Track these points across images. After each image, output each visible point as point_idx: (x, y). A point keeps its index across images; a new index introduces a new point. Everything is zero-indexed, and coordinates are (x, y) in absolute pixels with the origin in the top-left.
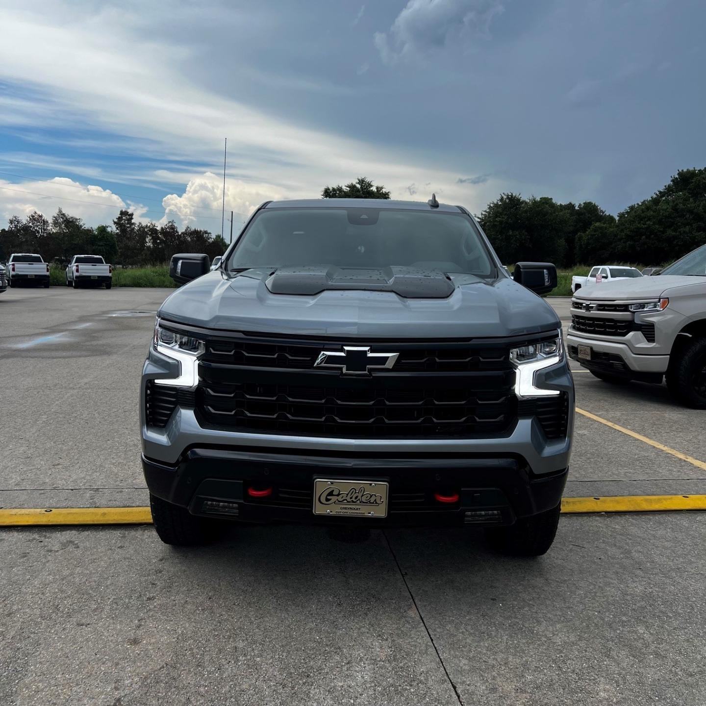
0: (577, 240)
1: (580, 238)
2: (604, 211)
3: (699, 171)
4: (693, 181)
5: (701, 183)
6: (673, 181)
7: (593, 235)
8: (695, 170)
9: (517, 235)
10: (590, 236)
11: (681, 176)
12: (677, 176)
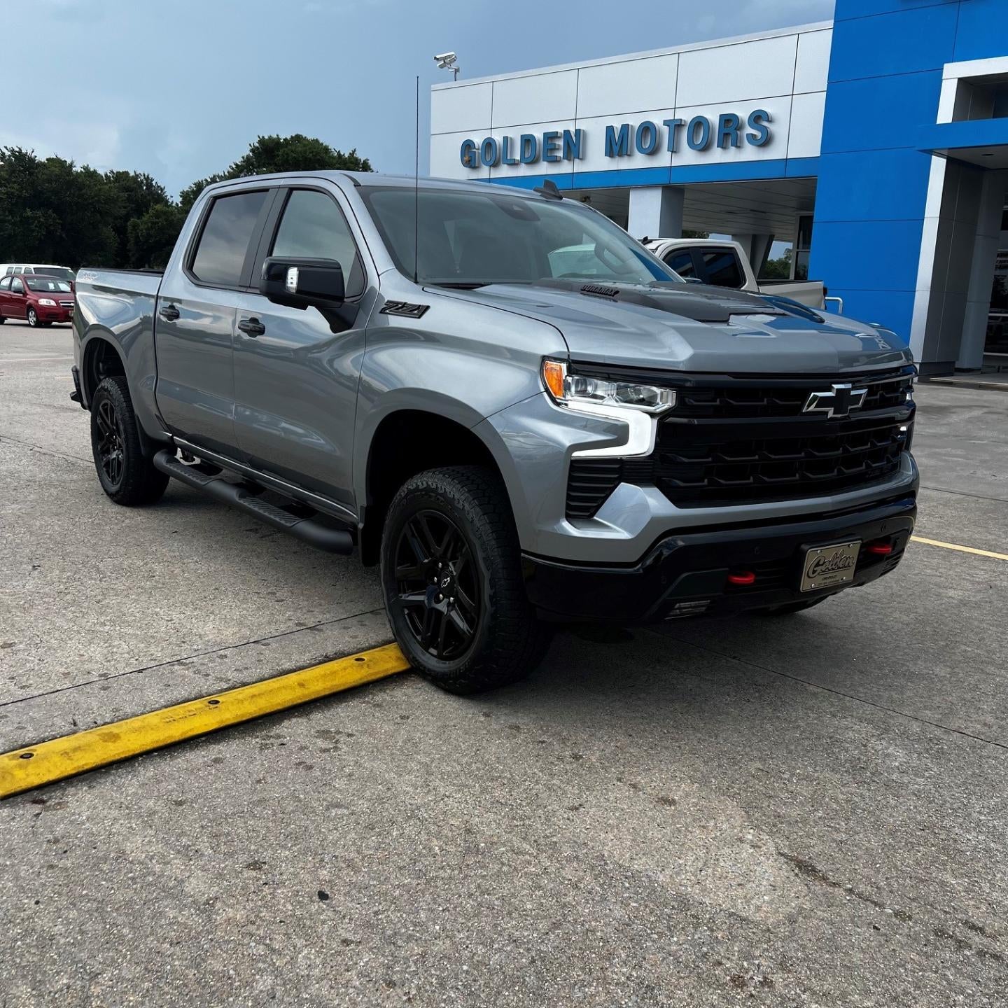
0: (130, 228)
1: (135, 226)
2: (162, 187)
3: (284, 139)
4: (280, 153)
5: (290, 157)
6: (252, 151)
7: (153, 223)
8: (279, 139)
9: (40, 217)
10: (150, 224)
11: (263, 145)
12: (257, 145)
